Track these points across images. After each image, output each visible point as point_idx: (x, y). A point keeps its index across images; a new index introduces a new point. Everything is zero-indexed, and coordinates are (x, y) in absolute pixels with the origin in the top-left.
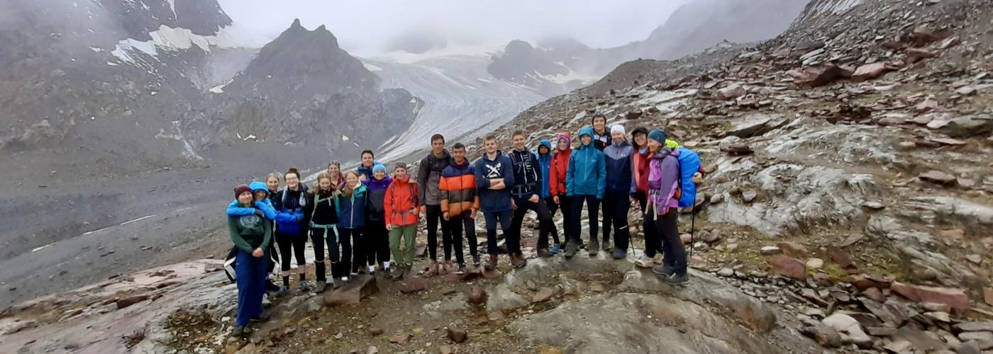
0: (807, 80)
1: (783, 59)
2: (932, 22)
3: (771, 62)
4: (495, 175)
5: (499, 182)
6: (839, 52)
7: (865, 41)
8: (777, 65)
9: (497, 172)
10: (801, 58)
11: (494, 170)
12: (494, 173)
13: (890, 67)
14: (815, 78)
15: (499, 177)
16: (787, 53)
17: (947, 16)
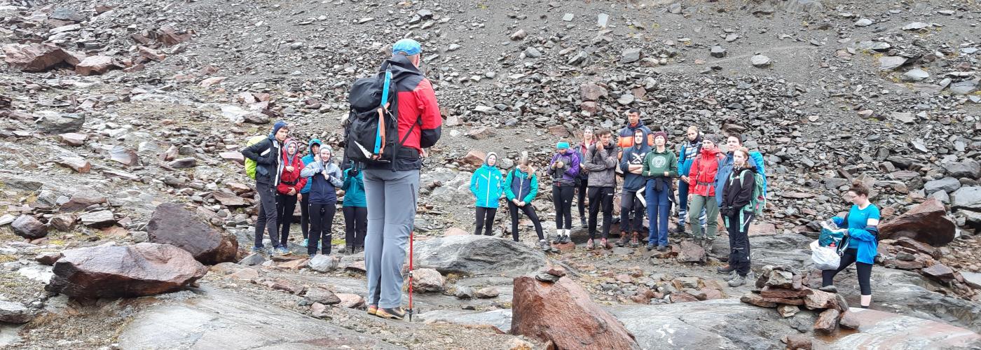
0: (22, 61)
1: (31, 26)
2: (181, 21)
3: (14, 27)
4: (639, 162)
5: (639, 168)
6: (91, 34)
7: (120, 26)
8: (18, 34)
9: (640, 159)
10: (51, 31)
11: (638, 157)
12: (638, 160)
13: (117, 64)
14: (32, 59)
15: (641, 164)
16: (41, 20)
17: (194, 20)
